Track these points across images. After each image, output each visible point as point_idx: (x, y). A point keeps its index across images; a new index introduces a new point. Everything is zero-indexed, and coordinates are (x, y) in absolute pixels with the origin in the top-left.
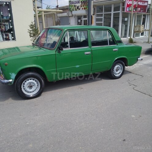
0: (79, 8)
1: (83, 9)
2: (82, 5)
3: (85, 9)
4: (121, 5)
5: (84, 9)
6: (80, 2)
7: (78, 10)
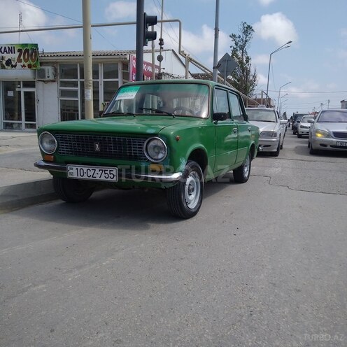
0: (13, 63)
1: (24, 66)
2: (22, 57)
3: (30, 66)
4: (120, 67)
5: (27, 67)
6: (16, 50)
7: (10, 67)
